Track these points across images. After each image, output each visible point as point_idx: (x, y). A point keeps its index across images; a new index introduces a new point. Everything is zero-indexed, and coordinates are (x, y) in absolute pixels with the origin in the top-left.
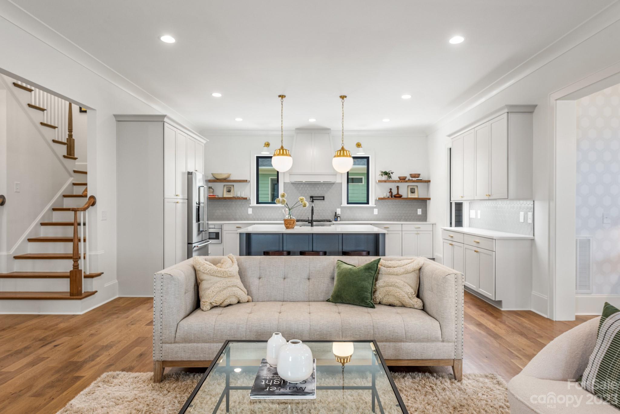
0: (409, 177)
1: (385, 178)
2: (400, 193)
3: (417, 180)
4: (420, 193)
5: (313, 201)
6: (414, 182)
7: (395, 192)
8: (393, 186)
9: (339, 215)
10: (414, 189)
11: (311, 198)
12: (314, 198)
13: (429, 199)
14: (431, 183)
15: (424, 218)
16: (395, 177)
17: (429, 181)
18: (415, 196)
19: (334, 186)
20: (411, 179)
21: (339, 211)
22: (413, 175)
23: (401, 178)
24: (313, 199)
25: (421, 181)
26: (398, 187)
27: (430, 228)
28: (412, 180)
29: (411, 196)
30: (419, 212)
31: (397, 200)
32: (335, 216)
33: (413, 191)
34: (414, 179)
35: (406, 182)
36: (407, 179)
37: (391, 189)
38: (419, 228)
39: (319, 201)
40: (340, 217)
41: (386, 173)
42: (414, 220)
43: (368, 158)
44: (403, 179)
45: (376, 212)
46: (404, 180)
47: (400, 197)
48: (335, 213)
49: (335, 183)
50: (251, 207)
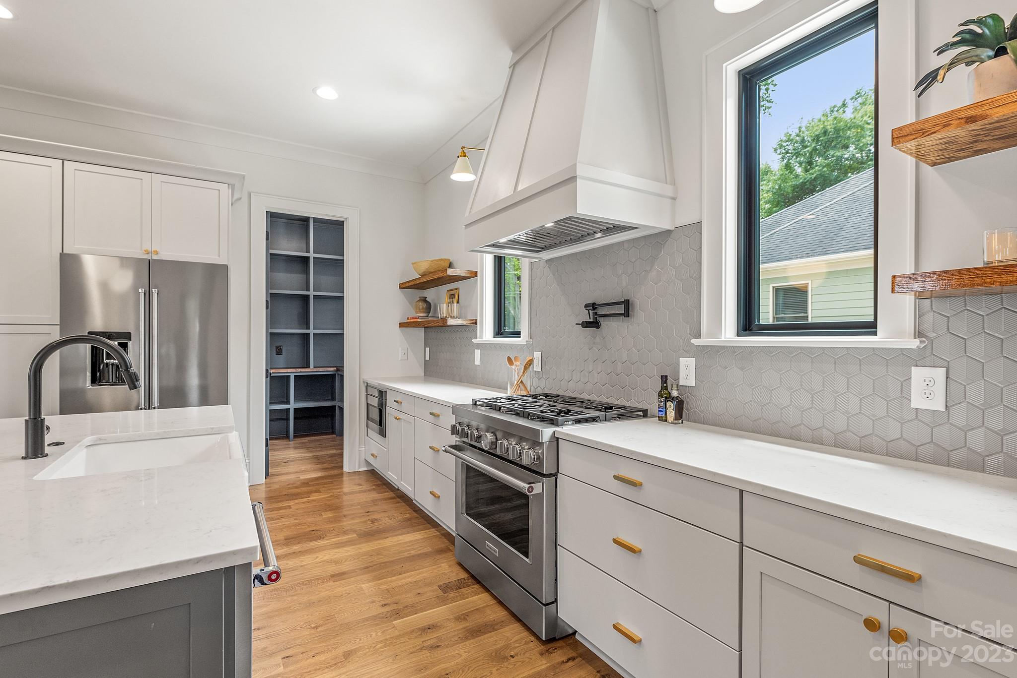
5: (595, 325)
11: (591, 312)
12: (599, 310)
21: (687, 371)
24: (595, 314)
39: (617, 321)
48: (664, 379)
49: (672, 228)
50: (479, 346)
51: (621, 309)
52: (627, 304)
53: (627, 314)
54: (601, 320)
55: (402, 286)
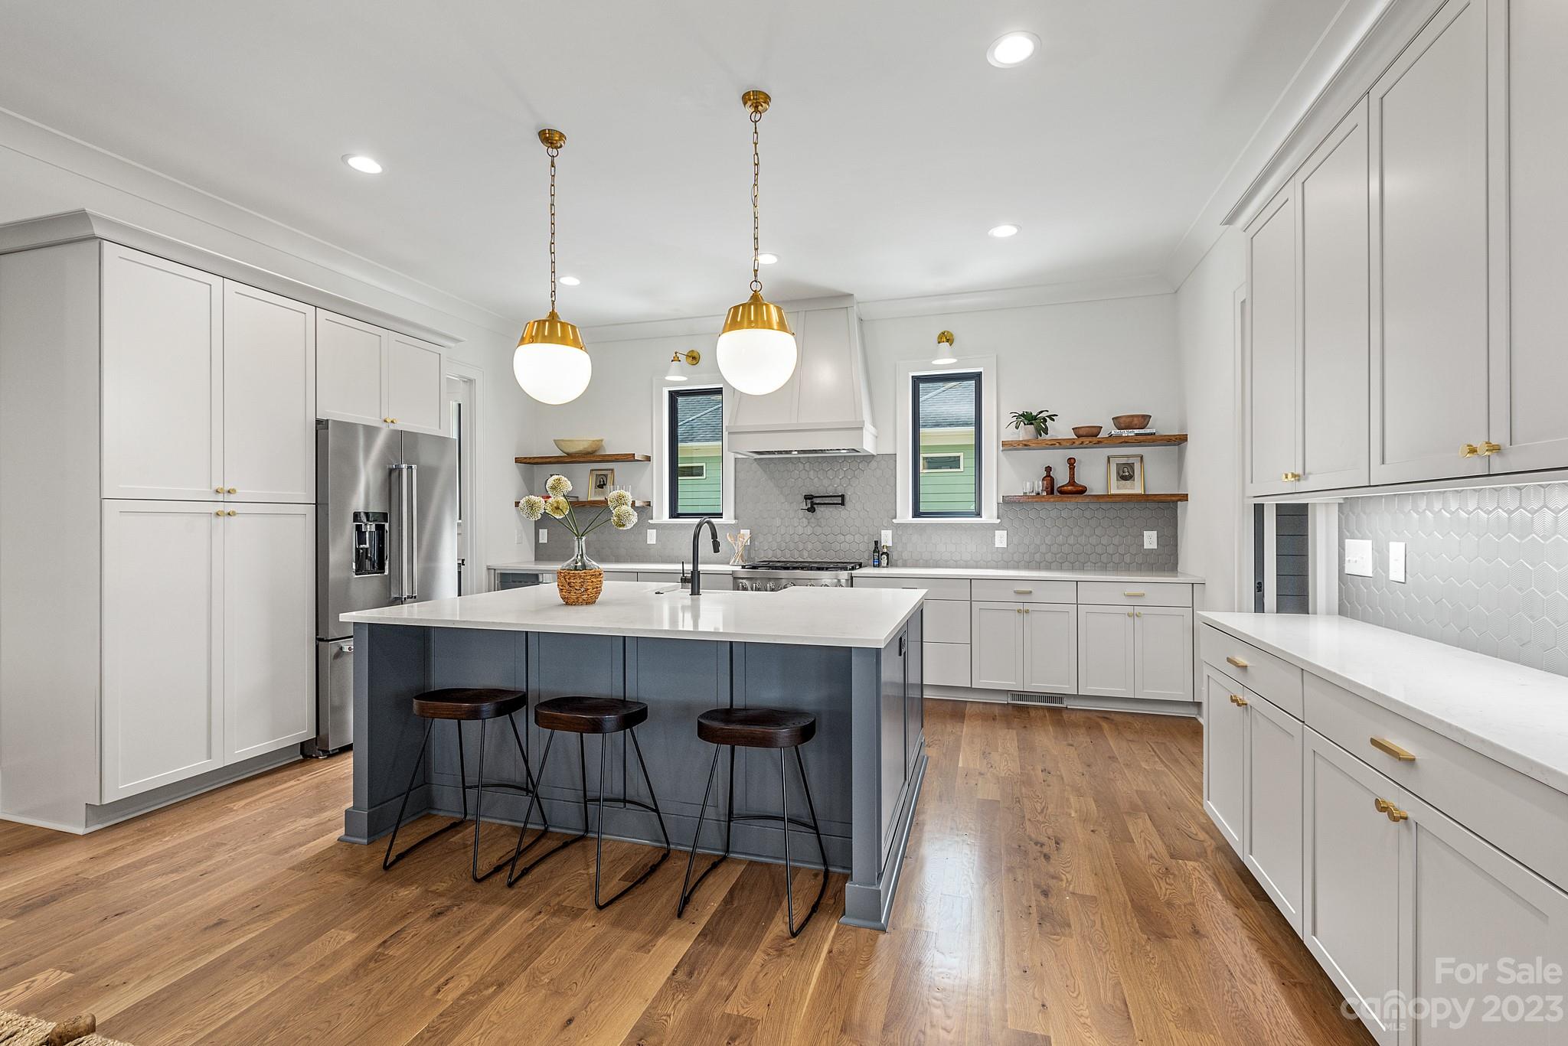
0: (1109, 429)
1: (1025, 432)
2: (1081, 479)
3: (1137, 435)
4: (1154, 478)
5: (812, 510)
6: (1125, 442)
7: (1061, 478)
8: (1057, 459)
9: (885, 550)
10: (1131, 466)
11: (809, 501)
12: (817, 501)
13: (1184, 498)
14: (1190, 444)
15: (1167, 559)
16: (1061, 429)
17: (1181, 440)
18: (1135, 488)
19: (874, 464)
20: (1115, 432)
21: (887, 538)
22: (1122, 420)
23: (1081, 432)
24: (812, 502)
25: (1152, 440)
26: (1071, 462)
27: (1183, 596)
28: (1120, 436)
29: (1117, 488)
30: (1151, 540)
31: (1072, 502)
32: (874, 551)
33: (1126, 475)
34: (1125, 433)
35: (1099, 444)
36: (1103, 434)
37: (1048, 469)
38: (1142, 596)
39: (831, 509)
40: (888, 555)
41: (1029, 418)
42: (1128, 568)
43: (977, 377)
44: (1088, 436)
45: (1001, 539)
46: (1095, 440)
47: (1081, 491)
48: (876, 542)
49: (875, 454)
50: (653, 527)
51: (839, 500)
52: (843, 496)
53: (843, 504)
54: (815, 506)
55: (517, 460)
